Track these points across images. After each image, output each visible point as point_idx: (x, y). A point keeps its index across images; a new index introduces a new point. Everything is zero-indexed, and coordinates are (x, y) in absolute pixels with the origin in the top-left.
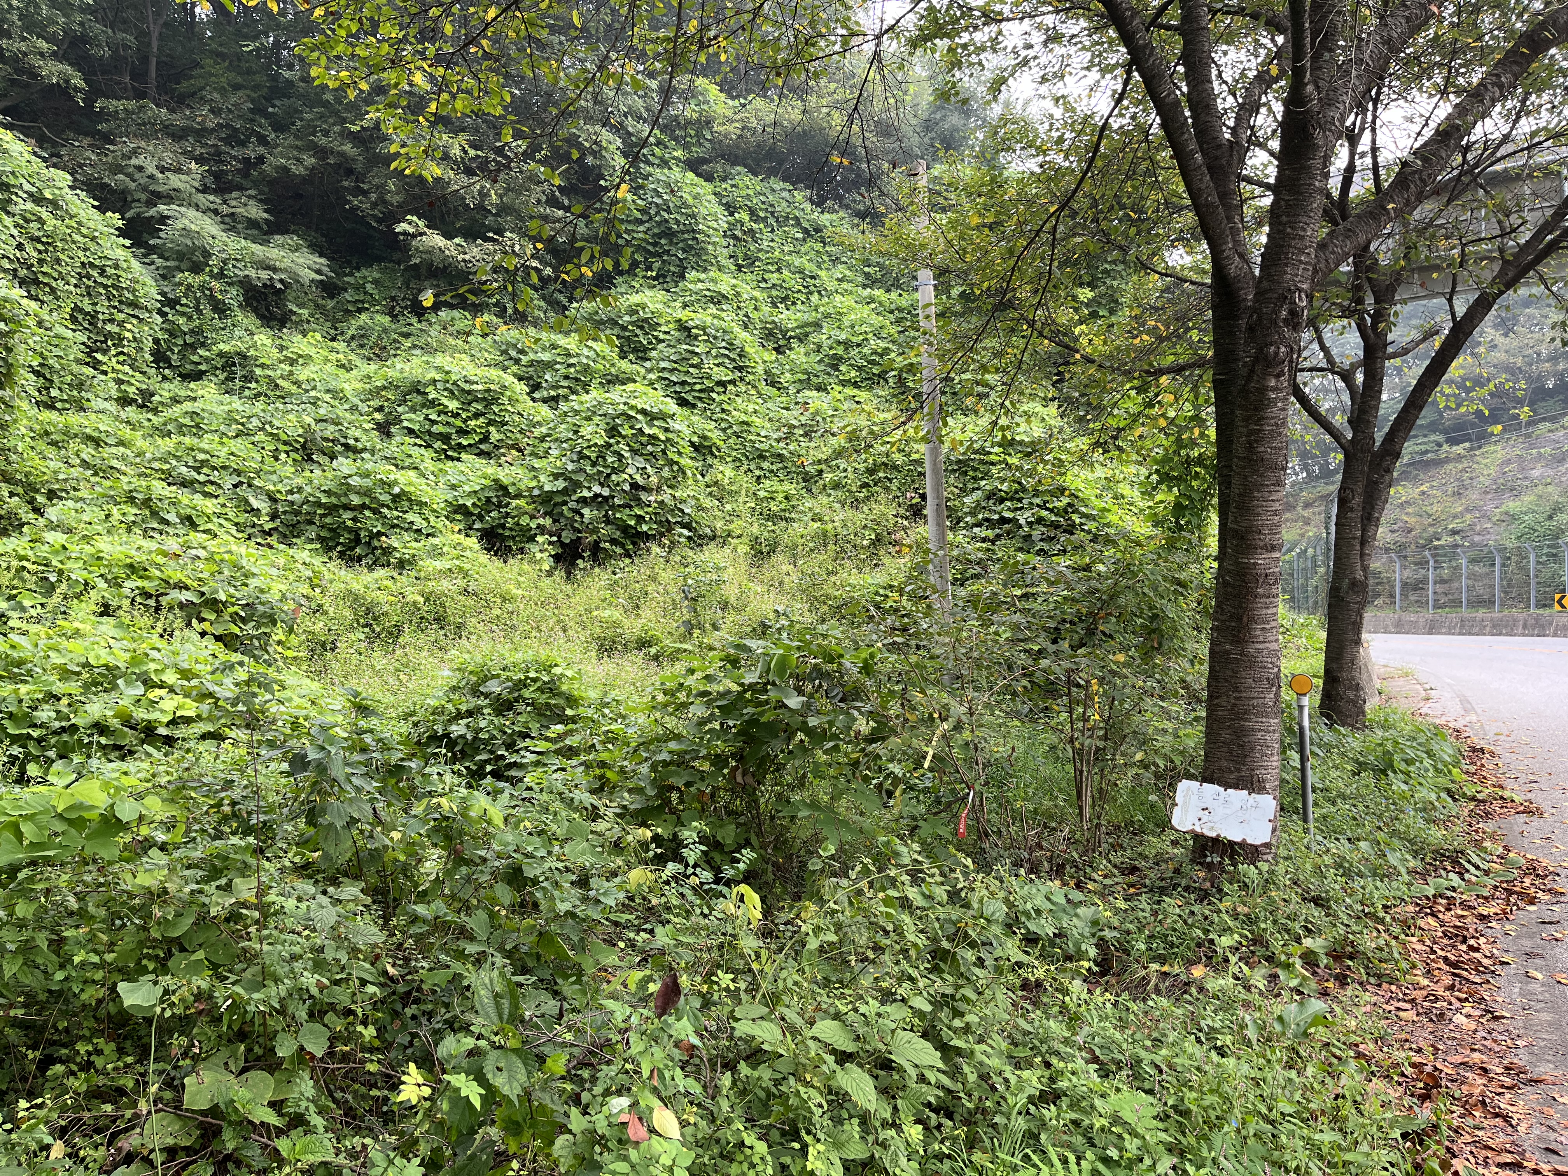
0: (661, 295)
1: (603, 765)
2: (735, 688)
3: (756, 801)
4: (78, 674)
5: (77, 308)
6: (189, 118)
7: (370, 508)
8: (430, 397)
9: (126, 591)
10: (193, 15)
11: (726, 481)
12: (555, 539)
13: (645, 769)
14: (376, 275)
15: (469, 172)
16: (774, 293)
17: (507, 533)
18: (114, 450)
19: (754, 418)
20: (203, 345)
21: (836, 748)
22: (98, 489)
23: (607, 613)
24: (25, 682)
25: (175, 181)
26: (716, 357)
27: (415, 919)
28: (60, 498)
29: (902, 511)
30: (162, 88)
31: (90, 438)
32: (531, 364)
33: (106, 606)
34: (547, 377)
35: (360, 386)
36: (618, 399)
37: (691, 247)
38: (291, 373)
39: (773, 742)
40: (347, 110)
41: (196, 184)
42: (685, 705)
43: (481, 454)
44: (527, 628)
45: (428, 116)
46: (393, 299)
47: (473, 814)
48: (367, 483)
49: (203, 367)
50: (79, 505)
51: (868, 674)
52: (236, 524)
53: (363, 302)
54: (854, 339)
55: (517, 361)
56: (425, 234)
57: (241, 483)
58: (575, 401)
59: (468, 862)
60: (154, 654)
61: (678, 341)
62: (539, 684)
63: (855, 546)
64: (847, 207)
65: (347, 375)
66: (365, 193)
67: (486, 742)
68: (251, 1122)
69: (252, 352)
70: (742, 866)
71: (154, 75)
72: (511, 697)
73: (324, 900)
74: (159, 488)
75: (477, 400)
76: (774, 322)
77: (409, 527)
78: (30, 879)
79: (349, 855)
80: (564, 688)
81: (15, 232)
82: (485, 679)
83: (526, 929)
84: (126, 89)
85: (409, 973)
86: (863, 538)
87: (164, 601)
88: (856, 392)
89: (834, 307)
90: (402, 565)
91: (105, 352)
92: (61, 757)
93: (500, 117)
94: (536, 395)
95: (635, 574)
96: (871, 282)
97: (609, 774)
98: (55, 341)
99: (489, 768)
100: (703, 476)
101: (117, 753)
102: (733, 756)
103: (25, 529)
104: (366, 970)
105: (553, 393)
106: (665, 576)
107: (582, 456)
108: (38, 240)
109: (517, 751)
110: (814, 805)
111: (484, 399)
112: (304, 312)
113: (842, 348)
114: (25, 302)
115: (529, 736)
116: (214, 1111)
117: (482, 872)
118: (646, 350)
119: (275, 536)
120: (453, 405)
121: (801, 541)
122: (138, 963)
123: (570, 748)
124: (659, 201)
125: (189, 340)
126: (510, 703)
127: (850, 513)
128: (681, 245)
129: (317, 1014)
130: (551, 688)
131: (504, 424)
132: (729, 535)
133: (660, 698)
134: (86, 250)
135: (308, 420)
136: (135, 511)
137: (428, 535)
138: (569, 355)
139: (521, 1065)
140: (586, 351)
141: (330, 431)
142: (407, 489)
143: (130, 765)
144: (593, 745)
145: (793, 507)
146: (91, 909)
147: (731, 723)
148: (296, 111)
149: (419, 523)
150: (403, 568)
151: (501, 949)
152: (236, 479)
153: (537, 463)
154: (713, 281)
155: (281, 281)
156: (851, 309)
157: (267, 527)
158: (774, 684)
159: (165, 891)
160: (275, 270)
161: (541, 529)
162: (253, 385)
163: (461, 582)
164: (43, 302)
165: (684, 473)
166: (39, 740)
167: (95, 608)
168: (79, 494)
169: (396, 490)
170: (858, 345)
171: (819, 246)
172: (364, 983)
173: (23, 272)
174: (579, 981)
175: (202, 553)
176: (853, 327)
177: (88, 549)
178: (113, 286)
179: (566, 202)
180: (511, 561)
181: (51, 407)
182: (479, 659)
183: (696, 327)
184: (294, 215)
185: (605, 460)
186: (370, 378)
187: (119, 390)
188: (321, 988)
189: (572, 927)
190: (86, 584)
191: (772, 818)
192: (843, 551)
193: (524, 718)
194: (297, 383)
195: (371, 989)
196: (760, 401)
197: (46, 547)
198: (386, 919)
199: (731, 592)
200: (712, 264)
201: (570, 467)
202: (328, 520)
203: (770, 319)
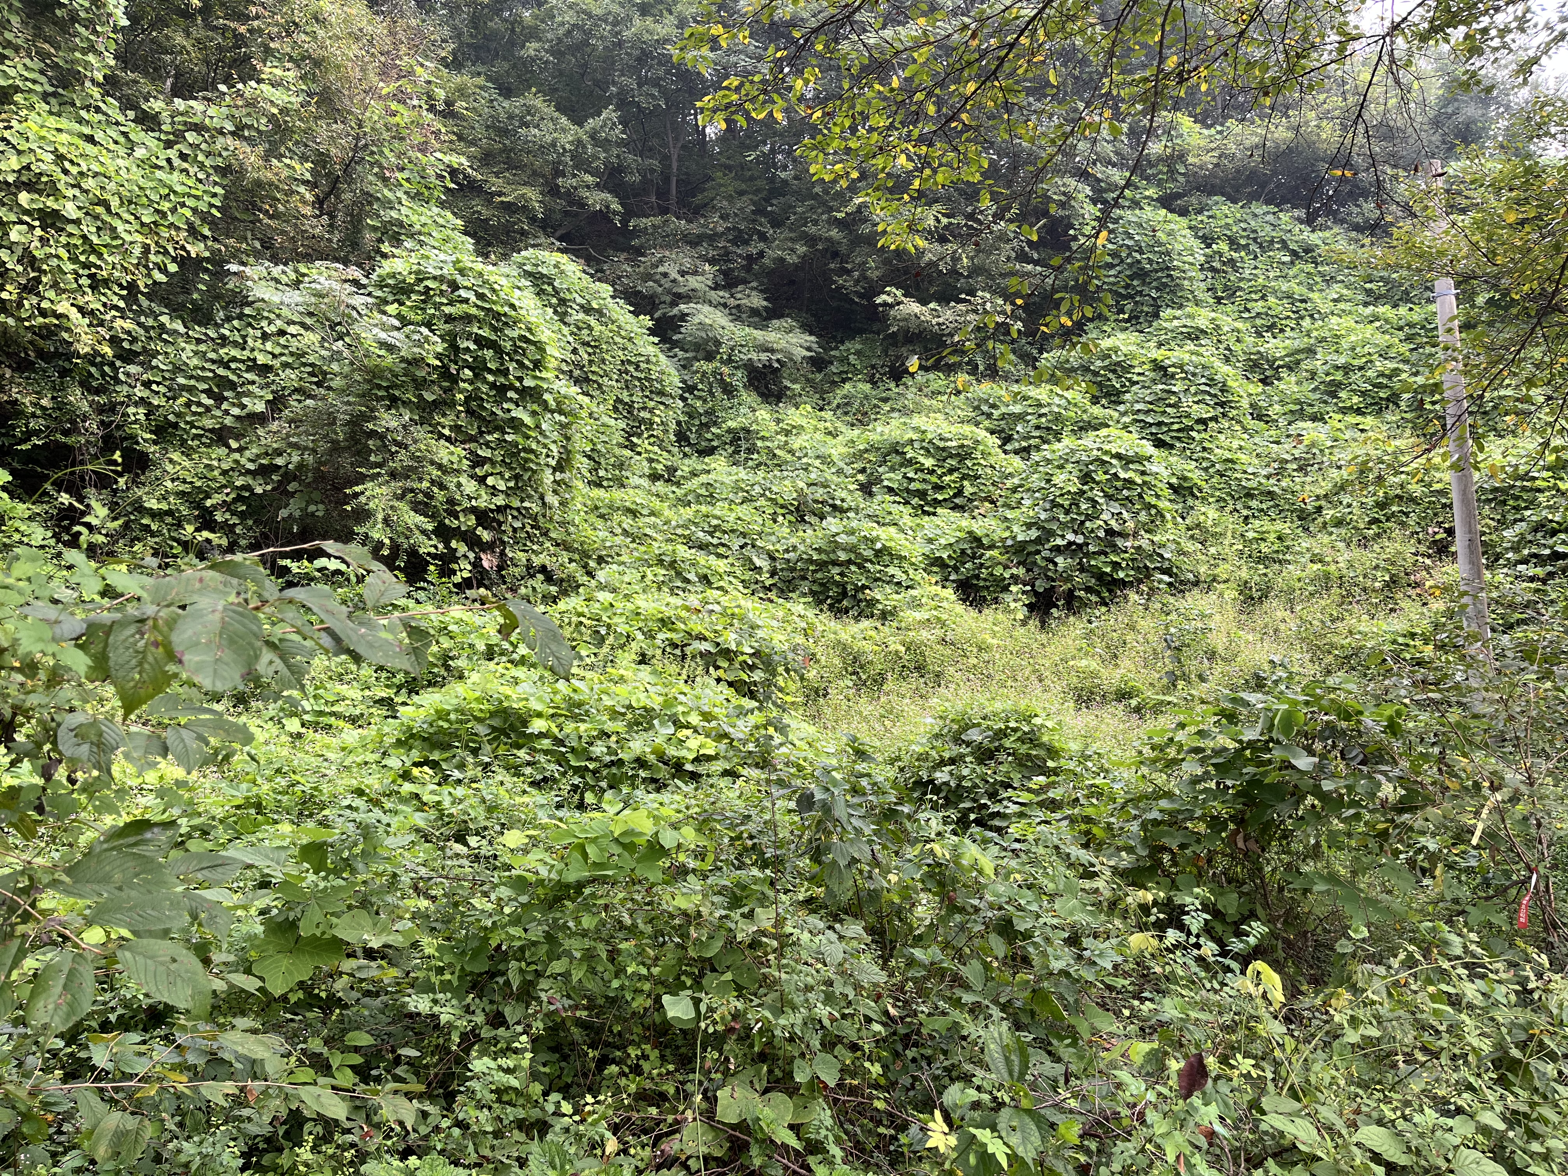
0: (1134, 337)
1: (1088, 820)
2: (1232, 745)
3: (1260, 870)
4: (624, 714)
5: (618, 400)
6: (703, 226)
7: (855, 563)
8: (908, 456)
9: (658, 642)
10: (704, 135)
11: (1210, 523)
12: (1028, 588)
13: (1134, 827)
14: (858, 346)
15: (943, 240)
16: (1259, 322)
17: (982, 583)
18: (647, 520)
19: (1239, 455)
20: (715, 424)
21: (1357, 817)
22: (635, 554)
23: (1084, 663)
24: (584, 721)
25: (693, 282)
26: (1196, 394)
27: (911, 962)
28: (607, 563)
29: (1422, 549)
30: (682, 202)
31: (629, 510)
32: (1003, 417)
33: (643, 655)
34: (1019, 428)
35: (845, 450)
36: (1091, 445)
37: (1165, 285)
38: (786, 443)
39: (1279, 807)
40: (833, 199)
41: (710, 283)
42: (1175, 762)
43: (955, 508)
44: (1003, 677)
45: (912, 193)
46: (873, 367)
47: (964, 862)
48: (853, 540)
49: (715, 443)
50: (621, 568)
51: (1394, 734)
52: (743, 581)
53: (846, 372)
54: (1356, 362)
55: (989, 416)
56: (902, 302)
57: (746, 544)
58: (1047, 451)
59: (962, 910)
60: (682, 698)
61: (1154, 381)
62: (1019, 734)
63: (1364, 590)
64: (1342, 221)
65: (834, 441)
66: (849, 272)
67: (969, 790)
68: (772, 1141)
69: (754, 427)
70: (1252, 940)
71: (674, 192)
72: (992, 746)
73: (833, 936)
74: (683, 552)
75: (951, 456)
76: (1259, 352)
77: (891, 580)
78: (593, 895)
79: (851, 893)
80: (1045, 739)
81: (571, 339)
82: (966, 728)
83: (1019, 984)
84: (652, 208)
85: (907, 1016)
86: (1375, 579)
87: (688, 650)
88: (1359, 419)
89: (1330, 330)
90: (884, 616)
91: (639, 436)
92: (611, 787)
93: (979, 182)
94: (1008, 447)
95: (1112, 622)
96: (1372, 298)
97: (1095, 830)
98: (602, 429)
99: (972, 817)
100: (1183, 518)
101: (653, 786)
102: (1232, 818)
103: (581, 590)
104: (870, 1008)
105: (1024, 444)
106: (1145, 624)
107: (1054, 505)
108: (588, 344)
109: (1000, 801)
110: (1332, 878)
111: (958, 455)
112: (797, 387)
113: (1341, 372)
114: (580, 397)
115: (1011, 786)
116: (742, 1126)
117: (975, 921)
118: (1119, 393)
119: (774, 592)
120: (929, 463)
121: (1298, 585)
122: (678, 978)
123: (1053, 801)
124: (1130, 243)
125: (704, 420)
126: (992, 752)
127: (1357, 553)
128: (1154, 284)
129: (830, 1044)
130: (1031, 738)
131: (977, 477)
132: (1214, 580)
133: (1147, 751)
134: (624, 349)
135: (801, 484)
136: (664, 572)
137: (907, 587)
138: (1040, 405)
139: (1034, 1128)
140: (1057, 400)
141: (820, 493)
142: (888, 544)
143: (665, 796)
144: (1077, 799)
145: (1288, 548)
146: (641, 926)
147: (1229, 783)
148: (790, 207)
149: (900, 576)
150: (885, 618)
151: (996, 1002)
152: (742, 541)
153: (1010, 514)
154: (1189, 316)
155: (778, 361)
156: (1350, 330)
157: (768, 583)
158: (1278, 742)
159: (699, 914)
160: (772, 351)
161: (1015, 579)
162: (755, 456)
163: (939, 632)
164: (592, 397)
165: (1163, 516)
166: (594, 772)
167: (635, 657)
168: (621, 559)
169: (878, 546)
170: (1361, 368)
171: (1310, 267)
172: (869, 1020)
173: (577, 373)
174: (1074, 1044)
175: (717, 608)
176: (1353, 349)
177: (630, 606)
178: (646, 378)
179: (1036, 256)
180: (986, 611)
181: (599, 485)
182: (960, 706)
183: (1173, 366)
184: (788, 300)
185: (1078, 507)
186: (853, 442)
187: (651, 468)
188: (833, 1020)
189: (1067, 987)
190: (628, 636)
191: (1281, 889)
192: (1349, 594)
193: (1005, 768)
194: (791, 452)
195: (877, 1027)
196: (1246, 436)
197: (597, 605)
198: (886, 961)
199: (1218, 642)
200: (1188, 300)
201: (1043, 516)
202: (819, 575)
203: (1254, 350)
